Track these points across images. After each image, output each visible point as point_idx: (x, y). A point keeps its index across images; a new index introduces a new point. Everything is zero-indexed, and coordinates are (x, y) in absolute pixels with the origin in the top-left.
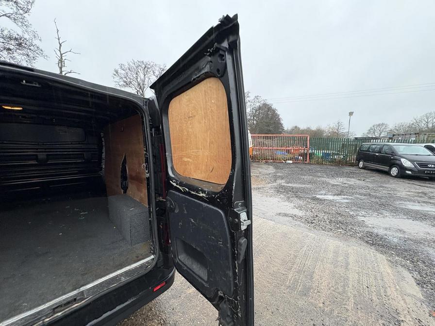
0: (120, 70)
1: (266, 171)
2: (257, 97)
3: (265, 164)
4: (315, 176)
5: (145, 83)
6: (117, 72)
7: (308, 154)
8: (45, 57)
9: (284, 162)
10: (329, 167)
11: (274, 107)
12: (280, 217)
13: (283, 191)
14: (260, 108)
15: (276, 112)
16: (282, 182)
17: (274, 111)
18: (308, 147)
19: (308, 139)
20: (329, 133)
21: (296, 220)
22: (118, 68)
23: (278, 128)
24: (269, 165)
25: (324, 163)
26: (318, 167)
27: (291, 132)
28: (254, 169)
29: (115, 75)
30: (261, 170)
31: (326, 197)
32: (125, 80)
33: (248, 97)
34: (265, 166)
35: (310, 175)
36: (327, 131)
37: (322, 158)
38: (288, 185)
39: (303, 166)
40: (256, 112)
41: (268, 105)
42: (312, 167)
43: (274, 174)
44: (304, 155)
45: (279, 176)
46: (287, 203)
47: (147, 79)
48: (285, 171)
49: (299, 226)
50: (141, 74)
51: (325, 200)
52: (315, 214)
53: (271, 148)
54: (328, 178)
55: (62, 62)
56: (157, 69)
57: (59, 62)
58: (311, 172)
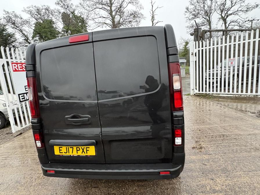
0: (190, 6)
6: (188, 9)
29: (186, 12)
55: (153, 17)
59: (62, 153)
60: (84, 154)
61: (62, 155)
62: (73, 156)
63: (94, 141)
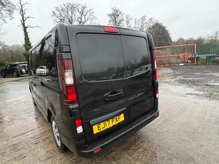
0: (56, 11)
1: (167, 72)
2: (151, 19)
3: (163, 67)
4: (204, 72)
5: (73, 18)
6: (54, 14)
7: (195, 58)
8: (17, 10)
9: (177, 65)
10: (212, 66)
11: (164, 25)
12: (189, 95)
13: (185, 82)
14: (153, 27)
15: (166, 28)
16: (181, 77)
17: (164, 28)
18: (195, 53)
19: (195, 47)
20: (209, 41)
21: (199, 96)
22: (54, 10)
23: (168, 40)
24: (167, 68)
25: (208, 63)
26: (204, 67)
27: (177, 43)
28: (158, 71)
29: (53, 15)
30: (163, 71)
31: (215, 84)
32: (60, 18)
33: (145, 20)
34: (165, 69)
35: (200, 72)
36: (206, 39)
37: (206, 60)
38: (186, 79)
39: (192, 67)
40: (150, 30)
41: (159, 24)
42: (199, 67)
43: (173, 73)
44: (192, 59)
45: (178, 74)
46: (190, 88)
47: (73, 16)
48: (180, 70)
49: (203, 98)
50: (69, 12)
51: (215, 85)
52: (211, 93)
53: (168, 56)
54: (214, 73)
55: (22, 11)
56: (80, 7)
57: (21, 12)
58: (199, 70)
59: (101, 129)
60: (117, 122)
61: (101, 131)
62: (110, 128)
63: (125, 108)
